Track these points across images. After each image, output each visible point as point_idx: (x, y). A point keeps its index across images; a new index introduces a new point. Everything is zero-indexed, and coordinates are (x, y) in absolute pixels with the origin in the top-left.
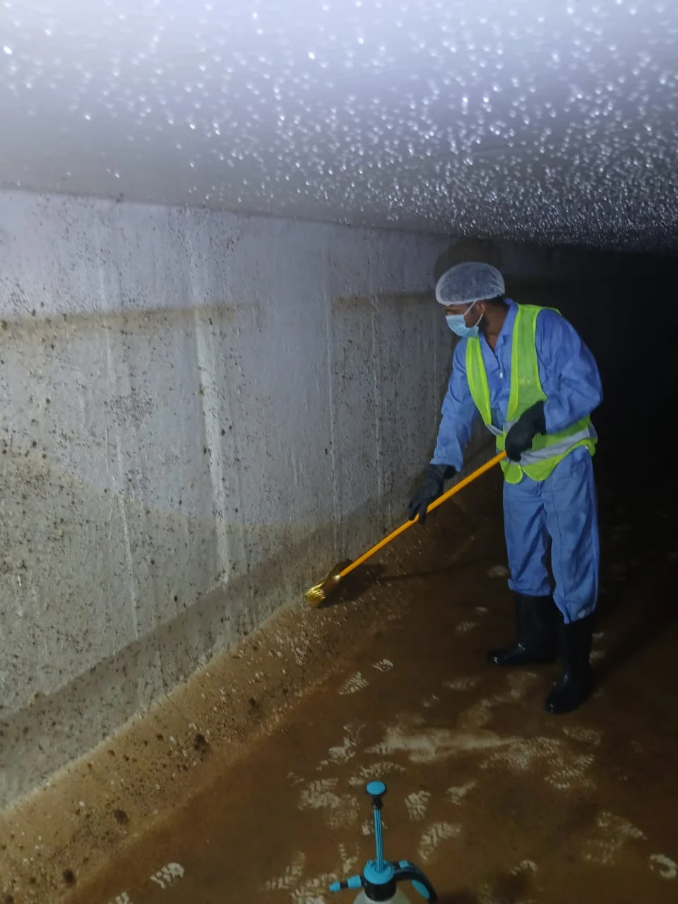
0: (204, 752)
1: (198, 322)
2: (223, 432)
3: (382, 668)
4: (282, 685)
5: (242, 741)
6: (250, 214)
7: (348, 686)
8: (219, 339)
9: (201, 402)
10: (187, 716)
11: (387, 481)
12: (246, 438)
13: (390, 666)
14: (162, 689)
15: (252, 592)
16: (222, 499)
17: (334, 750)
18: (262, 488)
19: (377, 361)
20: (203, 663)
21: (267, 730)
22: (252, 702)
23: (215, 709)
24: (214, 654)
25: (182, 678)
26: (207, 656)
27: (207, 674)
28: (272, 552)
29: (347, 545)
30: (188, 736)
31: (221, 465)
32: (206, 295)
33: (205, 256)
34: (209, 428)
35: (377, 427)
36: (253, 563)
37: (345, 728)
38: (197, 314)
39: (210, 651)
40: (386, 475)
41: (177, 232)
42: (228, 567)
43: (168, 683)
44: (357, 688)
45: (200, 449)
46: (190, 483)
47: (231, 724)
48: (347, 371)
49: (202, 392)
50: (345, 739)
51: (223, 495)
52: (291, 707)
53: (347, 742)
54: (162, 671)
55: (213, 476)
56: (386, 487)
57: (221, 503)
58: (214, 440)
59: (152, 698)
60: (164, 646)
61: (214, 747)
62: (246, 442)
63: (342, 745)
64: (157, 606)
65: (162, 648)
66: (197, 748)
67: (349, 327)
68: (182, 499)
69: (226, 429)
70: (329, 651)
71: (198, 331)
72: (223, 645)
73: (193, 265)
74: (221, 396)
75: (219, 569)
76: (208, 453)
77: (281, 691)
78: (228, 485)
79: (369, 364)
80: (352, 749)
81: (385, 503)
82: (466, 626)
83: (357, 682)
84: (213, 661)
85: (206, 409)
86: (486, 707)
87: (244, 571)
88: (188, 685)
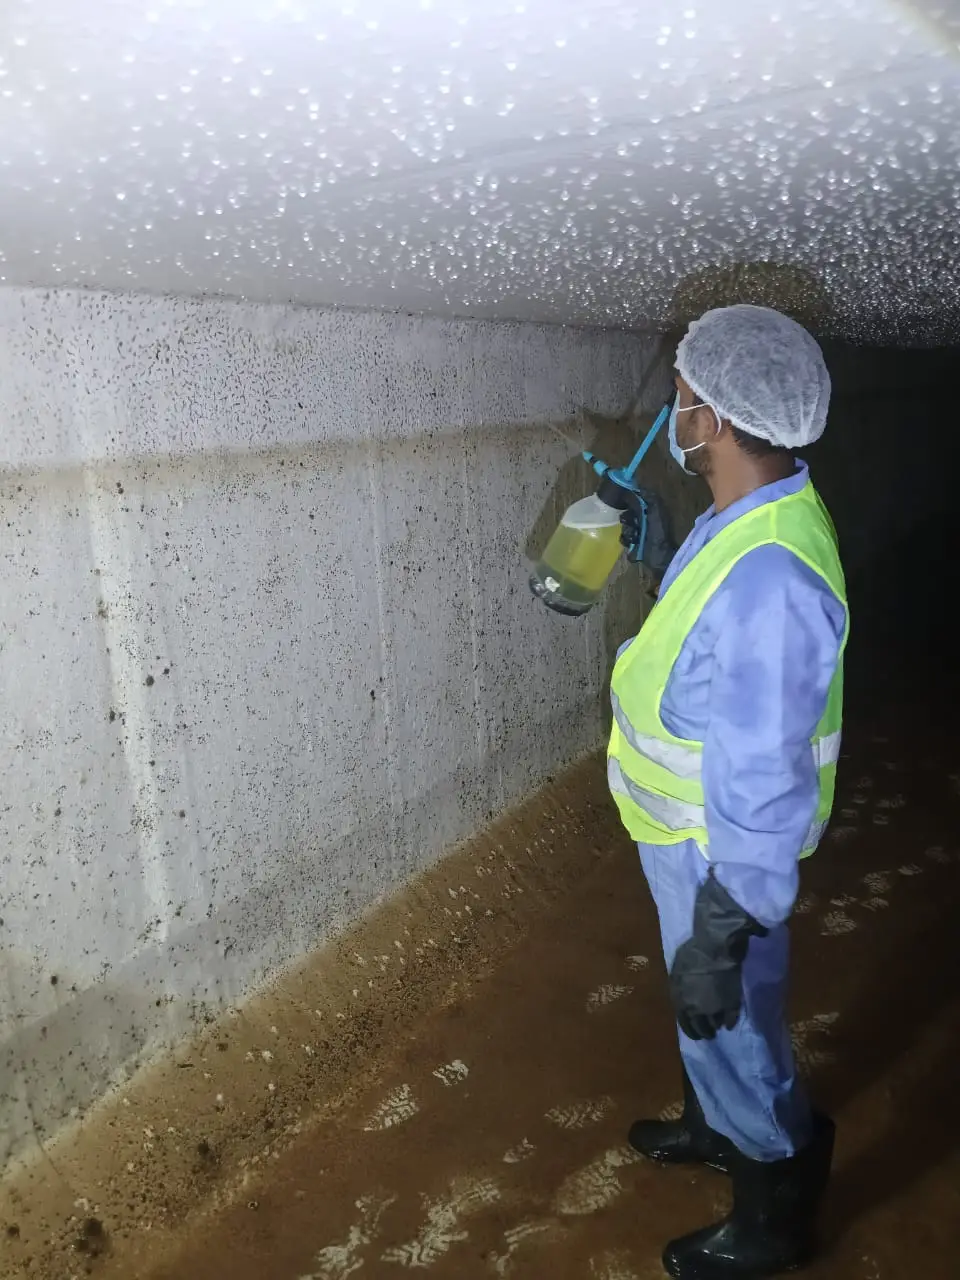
0: (95, 1254)
1: (92, 489)
2: (150, 681)
3: (448, 1077)
4: (265, 1113)
5: (173, 1227)
6: (200, 298)
7: (381, 1113)
8: (141, 518)
9: (102, 632)
10: (75, 1184)
11: (493, 733)
12: (200, 687)
13: (462, 1075)
14: (31, 1137)
15: (221, 949)
16: (152, 796)
17: (330, 1251)
18: (238, 768)
19: (473, 536)
20: (120, 1081)
21: (223, 1201)
22: (204, 1149)
23: (130, 1167)
24: (144, 1064)
25: (74, 1111)
26: (127, 1068)
27: (125, 1100)
28: (260, 875)
29: (417, 847)
30: (70, 1224)
31: (147, 737)
32: (109, 443)
33: (107, 374)
34: (119, 676)
35: (474, 646)
36: (219, 902)
37: (358, 1204)
38: (90, 479)
39: (134, 1058)
40: (493, 724)
41: (46, 334)
42: (166, 913)
43: (44, 1124)
44: (396, 1118)
45: (101, 714)
46: (80, 774)
47: (155, 1195)
48: (412, 558)
49: (102, 613)
50: (352, 1228)
51: (153, 789)
52: (276, 1155)
53: (355, 1236)
54: (30, 1106)
55: (131, 760)
56: (493, 742)
57: (148, 803)
58: (131, 698)
59: (9, 1154)
60: (34, 1062)
61: (118, 1243)
62: (201, 694)
63: (344, 1240)
64: (13, 997)
65: (29, 1065)
66: (82, 1246)
67: (417, 482)
68: (62, 805)
69: (157, 674)
70: (361, 1043)
71: (94, 506)
72: (163, 1046)
73: (80, 391)
74: (143, 618)
75: (148, 916)
76: (118, 721)
77: (261, 1125)
78: (162, 772)
79: (457, 543)
80: (360, 1251)
81: (491, 769)
82: (607, 994)
83: (400, 1106)
84: (139, 1076)
85: (112, 642)
86: (613, 1168)
87: (202, 917)
88: (84, 1125)
